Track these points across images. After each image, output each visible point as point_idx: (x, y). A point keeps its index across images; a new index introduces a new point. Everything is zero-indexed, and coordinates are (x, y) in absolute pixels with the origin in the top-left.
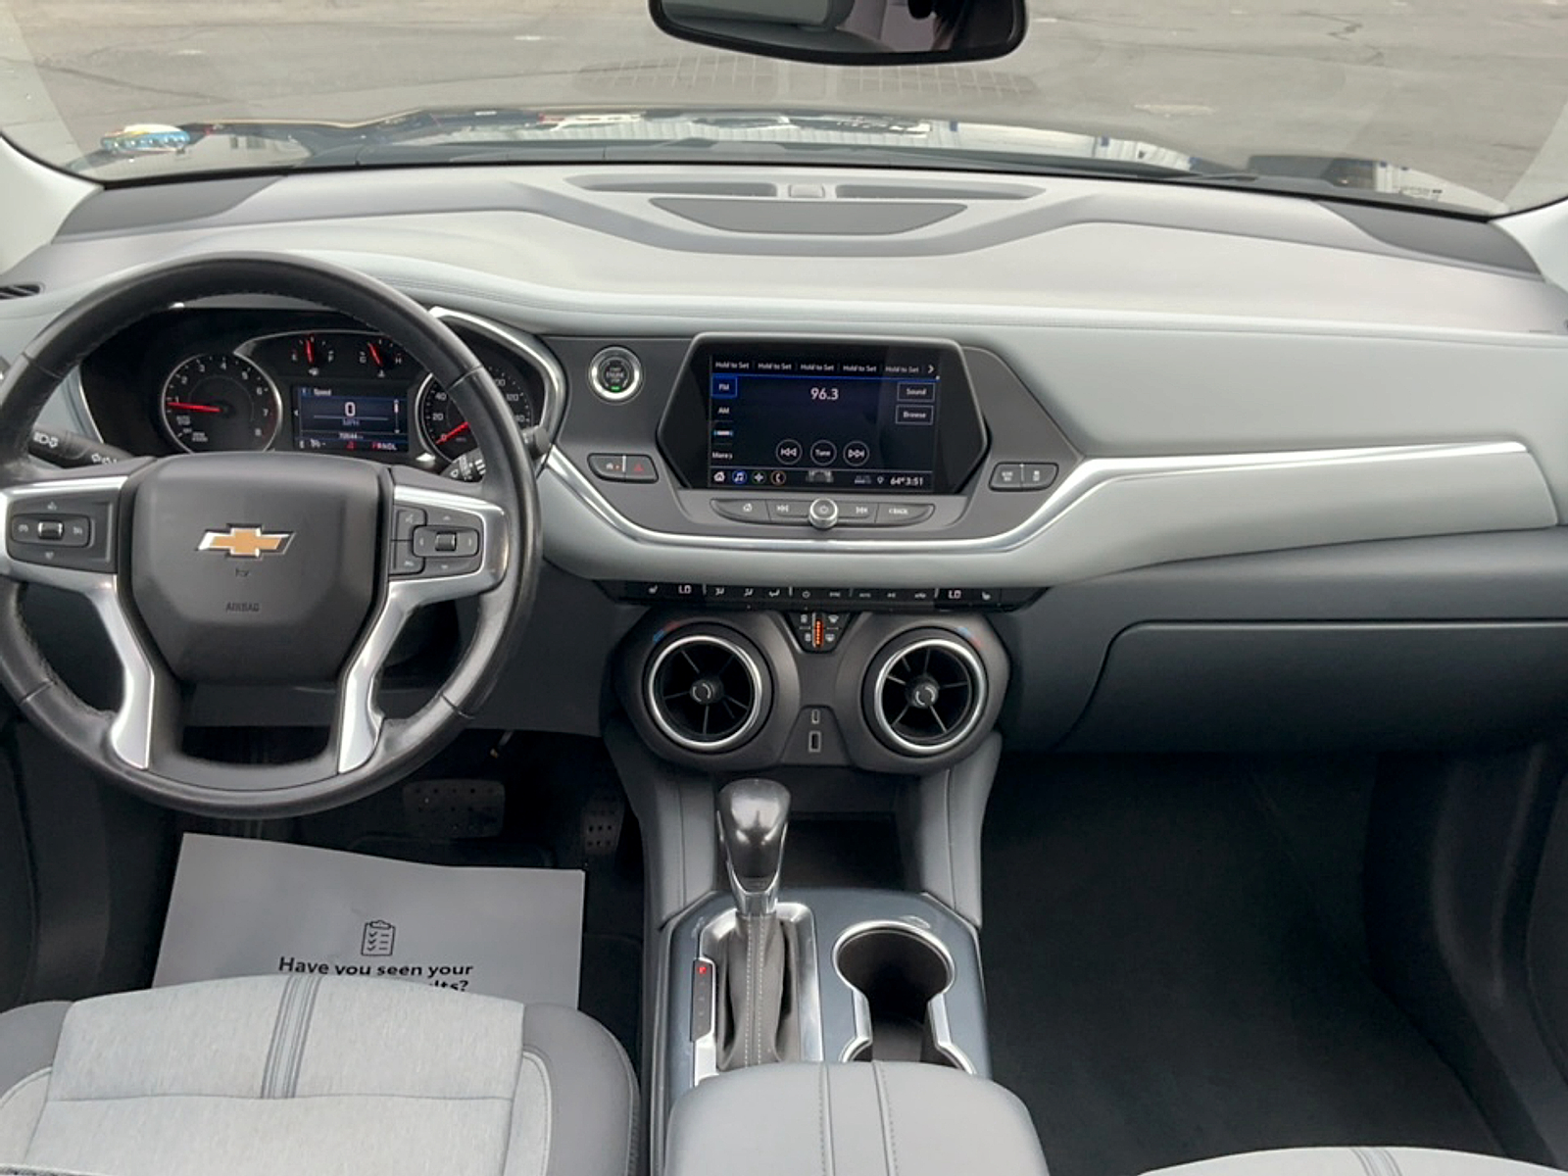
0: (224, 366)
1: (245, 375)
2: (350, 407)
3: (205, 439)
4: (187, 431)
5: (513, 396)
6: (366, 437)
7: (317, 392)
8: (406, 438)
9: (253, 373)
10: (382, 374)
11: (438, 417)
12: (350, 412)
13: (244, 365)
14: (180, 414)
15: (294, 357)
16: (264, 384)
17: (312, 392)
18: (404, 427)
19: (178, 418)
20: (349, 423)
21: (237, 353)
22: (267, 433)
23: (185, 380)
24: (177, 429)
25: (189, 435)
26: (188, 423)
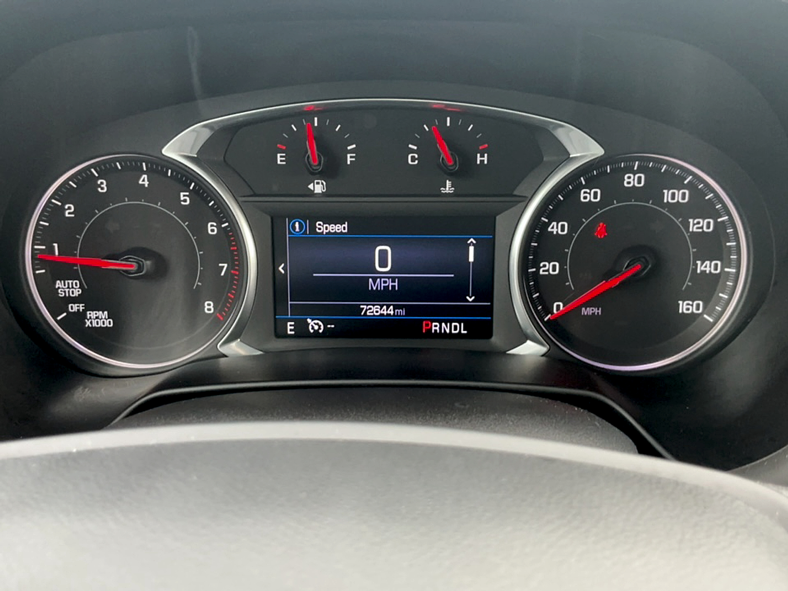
0: (144, 180)
1: (185, 198)
2: (383, 253)
3: (108, 323)
4: (74, 308)
5: (703, 223)
6: (410, 310)
7: (323, 228)
8: (489, 311)
9: (202, 193)
10: (448, 188)
11: (549, 268)
12: (383, 264)
13: (183, 177)
14: (63, 278)
15: (280, 159)
16: (222, 214)
17: (313, 228)
18: (485, 291)
19: (59, 284)
20: (379, 285)
21: (170, 151)
22: (226, 305)
23: (69, 210)
24: (57, 304)
25: (82, 316)
26: (77, 292)
